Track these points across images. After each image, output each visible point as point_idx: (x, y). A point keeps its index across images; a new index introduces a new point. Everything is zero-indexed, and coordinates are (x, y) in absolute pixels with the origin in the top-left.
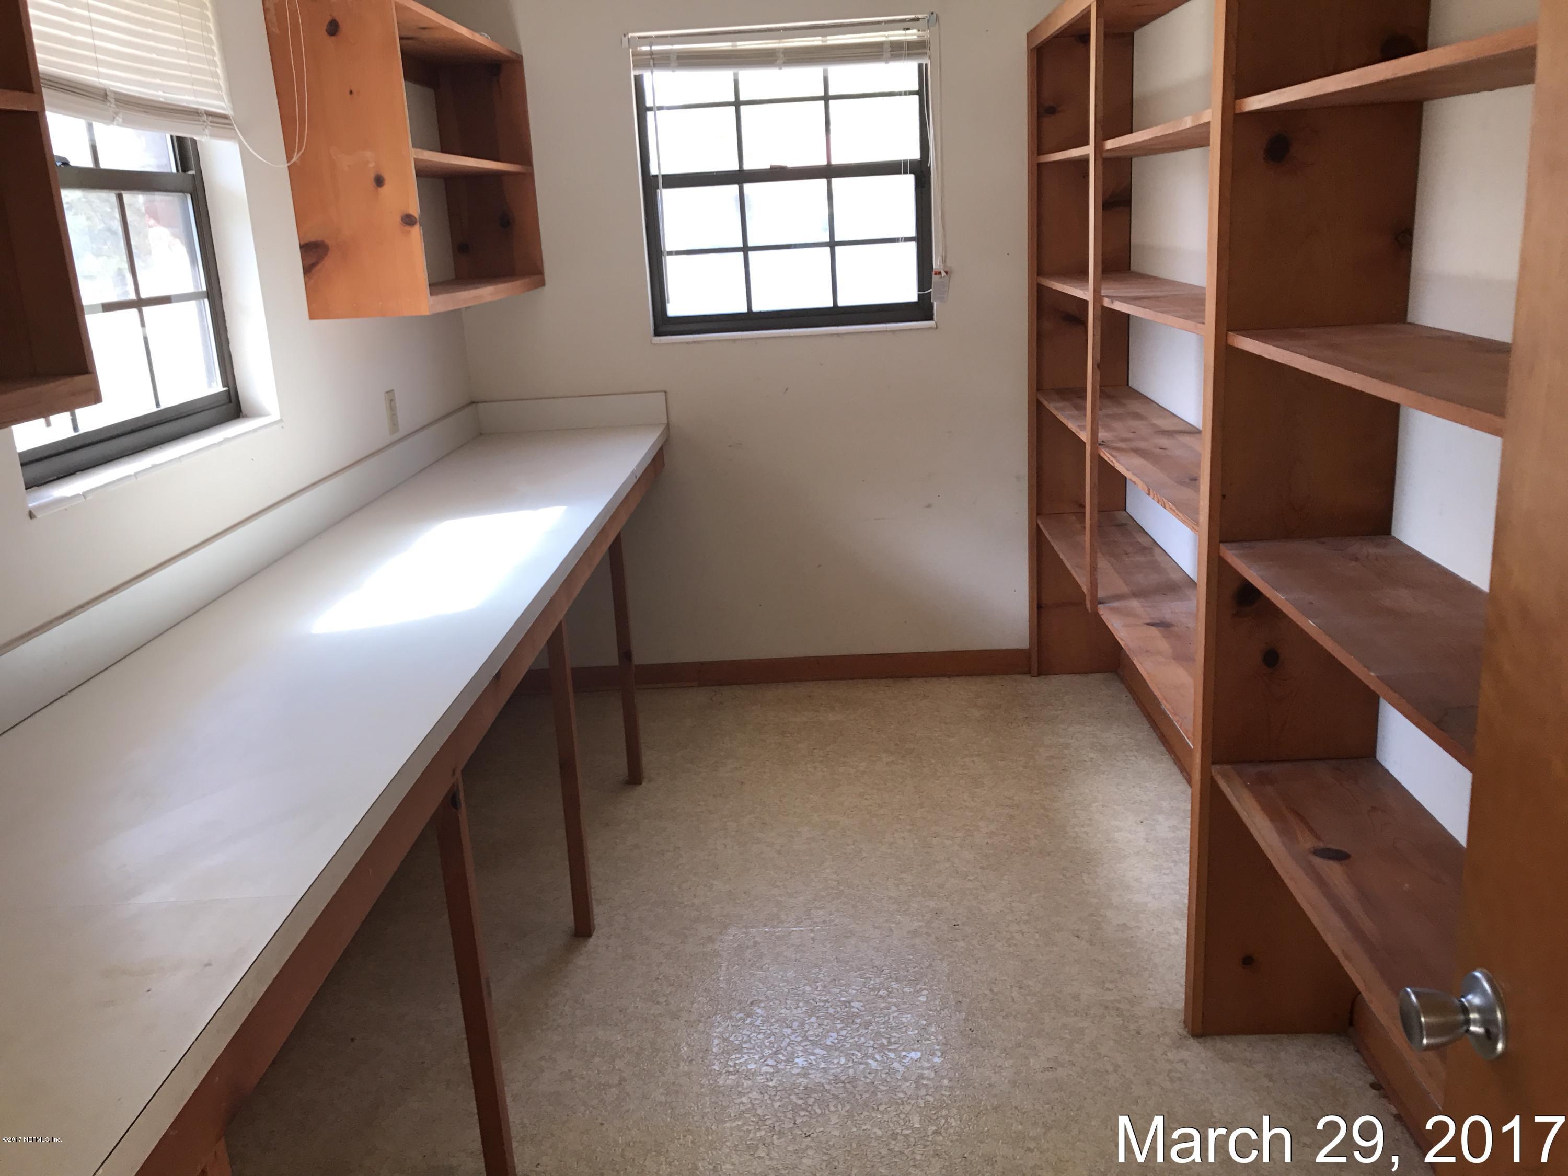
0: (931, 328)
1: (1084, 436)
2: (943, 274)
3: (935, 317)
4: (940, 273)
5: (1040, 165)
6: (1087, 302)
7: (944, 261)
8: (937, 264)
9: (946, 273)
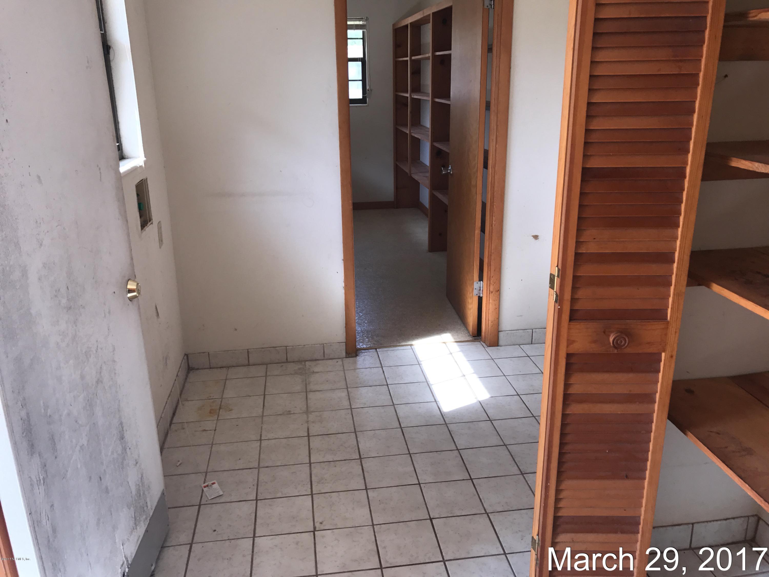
0: (366, 106)
1: (408, 132)
2: (370, 90)
3: (367, 103)
4: (369, 90)
5: (396, 61)
6: (408, 97)
7: (370, 87)
8: (368, 88)
9: (371, 90)
